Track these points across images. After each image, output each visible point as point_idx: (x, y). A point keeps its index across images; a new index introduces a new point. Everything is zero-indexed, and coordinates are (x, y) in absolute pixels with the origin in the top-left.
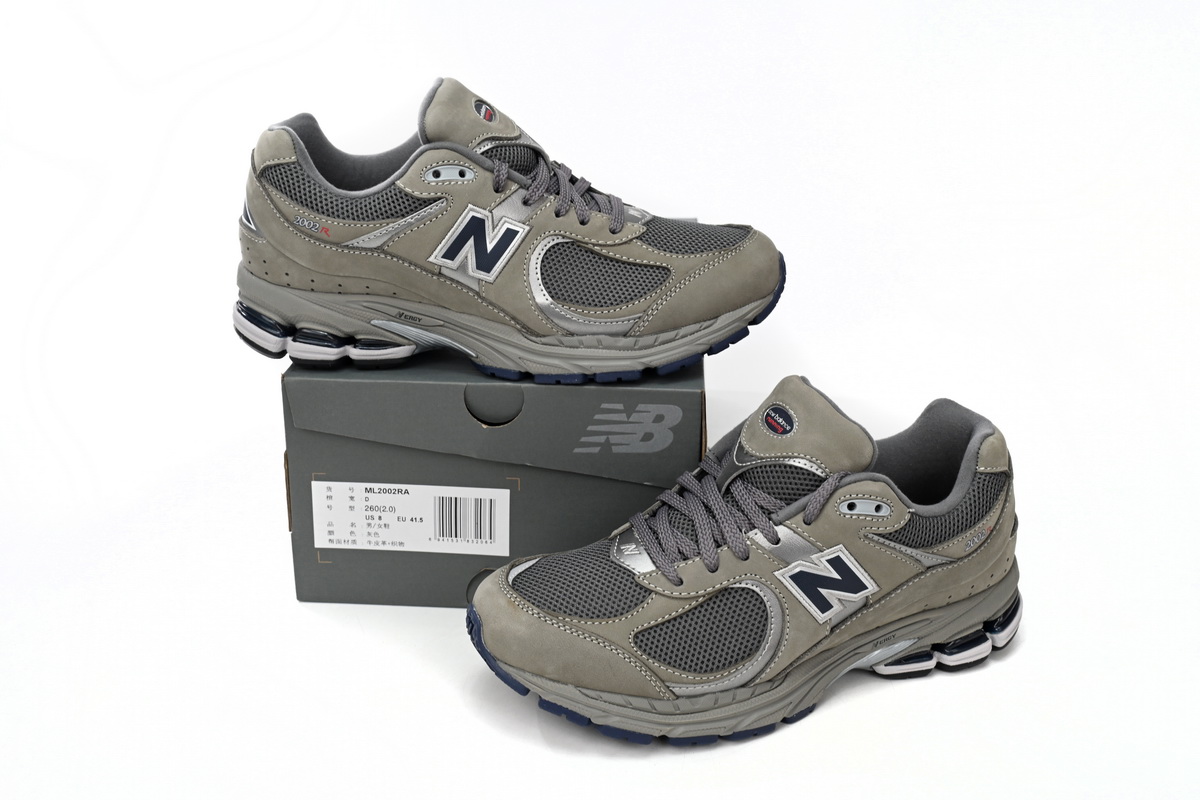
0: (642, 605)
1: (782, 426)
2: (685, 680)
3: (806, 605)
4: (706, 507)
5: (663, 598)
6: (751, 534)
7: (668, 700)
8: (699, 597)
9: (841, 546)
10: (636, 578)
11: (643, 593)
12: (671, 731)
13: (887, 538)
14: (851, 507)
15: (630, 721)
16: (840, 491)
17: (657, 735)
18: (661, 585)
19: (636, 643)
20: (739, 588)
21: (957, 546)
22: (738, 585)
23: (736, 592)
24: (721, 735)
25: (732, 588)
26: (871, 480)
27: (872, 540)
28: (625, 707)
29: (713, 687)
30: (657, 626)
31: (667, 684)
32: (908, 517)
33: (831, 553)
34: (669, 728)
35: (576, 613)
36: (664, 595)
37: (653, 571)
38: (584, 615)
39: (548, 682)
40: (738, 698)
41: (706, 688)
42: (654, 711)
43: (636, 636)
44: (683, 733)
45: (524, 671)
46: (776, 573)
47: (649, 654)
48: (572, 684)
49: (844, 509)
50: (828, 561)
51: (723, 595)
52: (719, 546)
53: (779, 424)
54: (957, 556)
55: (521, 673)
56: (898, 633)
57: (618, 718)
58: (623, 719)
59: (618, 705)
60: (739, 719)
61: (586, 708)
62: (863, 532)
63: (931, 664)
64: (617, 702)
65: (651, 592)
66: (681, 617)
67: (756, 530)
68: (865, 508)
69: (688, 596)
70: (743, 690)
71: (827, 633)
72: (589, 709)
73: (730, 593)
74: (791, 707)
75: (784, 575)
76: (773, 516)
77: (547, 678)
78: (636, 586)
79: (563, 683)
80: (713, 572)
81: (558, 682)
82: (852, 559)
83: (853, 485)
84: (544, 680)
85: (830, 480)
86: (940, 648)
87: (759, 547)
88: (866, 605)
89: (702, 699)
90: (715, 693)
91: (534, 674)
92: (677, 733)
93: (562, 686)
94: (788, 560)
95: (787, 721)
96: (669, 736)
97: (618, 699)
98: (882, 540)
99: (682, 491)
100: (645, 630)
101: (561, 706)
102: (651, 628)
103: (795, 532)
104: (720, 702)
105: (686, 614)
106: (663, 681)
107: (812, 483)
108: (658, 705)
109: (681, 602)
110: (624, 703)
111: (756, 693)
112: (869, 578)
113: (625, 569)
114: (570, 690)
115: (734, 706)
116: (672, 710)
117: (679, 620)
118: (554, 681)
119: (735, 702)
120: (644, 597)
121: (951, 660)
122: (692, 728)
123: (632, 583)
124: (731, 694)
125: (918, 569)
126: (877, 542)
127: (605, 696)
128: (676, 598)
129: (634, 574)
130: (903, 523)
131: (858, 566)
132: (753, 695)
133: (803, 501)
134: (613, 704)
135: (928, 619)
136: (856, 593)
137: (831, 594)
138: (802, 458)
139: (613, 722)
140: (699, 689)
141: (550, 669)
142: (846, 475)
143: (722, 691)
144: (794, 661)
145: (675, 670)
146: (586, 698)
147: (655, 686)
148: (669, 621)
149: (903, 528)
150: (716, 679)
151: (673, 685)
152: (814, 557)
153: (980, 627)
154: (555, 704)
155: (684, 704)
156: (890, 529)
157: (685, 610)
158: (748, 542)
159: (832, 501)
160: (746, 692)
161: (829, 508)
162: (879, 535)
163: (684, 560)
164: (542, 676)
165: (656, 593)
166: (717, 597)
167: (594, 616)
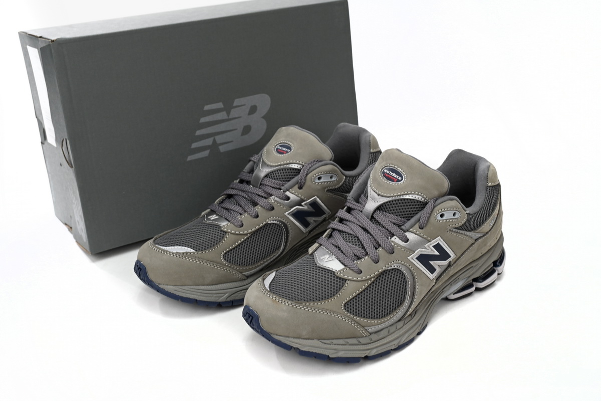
0: (343, 288)
1: (396, 178)
2: (374, 324)
3: (425, 272)
4: (362, 228)
5: (353, 282)
6: (393, 239)
7: (366, 336)
8: (372, 278)
9: (439, 237)
10: (336, 274)
11: (341, 282)
12: (370, 352)
13: (458, 229)
14: (442, 216)
15: (350, 352)
16: (436, 208)
17: (363, 356)
18: (349, 275)
19: (345, 309)
20: (391, 269)
21: (486, 227)
22: (390, 268)
23: (389, 271)
24: (393, 348)
25: (387, 270)
26: (450, 200)
27: (452, 231)
28: (345, 345)
29: (386, 324)
30: (353, 298)
31: (366, 328)
32: (466, 216)
33: (434, 242)
34: (369, 351)
35: (311, 300)
36: (354, 281)
37: (344, 269)
38: (315, 299)
39: (303, 340)
40: (398, 327)
41: (383, 325)
42: (360, 344)
43: (345, 306)
44: (376, 352)
45: (288, 337)
46: (408, 258)
47: (353, 314)
48: (316, 339)
49: (439, 218)
50: (433, 246)
51: (383, 275)
52: (376, 249)
53: (393, 177)
54: (486, 231)
55: (287, 338)
56: (460, 277)
57: (343, 352)
58: (347, 352)
59: (342, 345)
60: (400, 339)
61: (326, 350)
62: (449, 228)
63: (473, 289)
64: (341, 343)
65: (346, 280)
66: (364, 291)
67: (395, 237)
68: (448, 215)
69: (366, 279)
70: (399, 323)
71: (434, 284)
72: (328, 350)
73: (386, 273)
74: (420, 326)
75: (413, 258)
76: (403, 227)
77: (302, 339)
78: (337, 278)
79: (311, 339)
80: (377, 263)
81: (309, 339)
82: (444, 243)
83: (442, 204)
84: (301, 340)
85: (430, 203)
86: (476, 280)
87: (399, 245)
88: (449, 265)
89: (382, 332)
90: (387, 327)
91: (294, 338)
92: (374, 352)
93: (311, 341)
94: (414, 250)
95: (419, 334)
96: (369, 355)
97: (341, 341)
98: (456, 230)
99: (341, 220)
100: (348, 302)
101: (312, 352)
102: (351, 300)
103: (415, 234)
104: (391, 332)
105: (367, 289)
106: (363, 327)
107: (420, 206)
108: (362, 340)
109: (363, 282)
110: (345, 343)
111: (405, 323)
112: (451, 251)
113: (328, 270)
114: (316, 342)
115: (396, 332)
116: (369, 341)
117: (363, 292)
118: (306, 339)
119: (397, 330)
120: (343, 283)
121: (481, 285)
122: (379, 348)
123: (334, 277)
124: (394, 326)
125: (471, 241)
126: (455, 232)
127: (335, 341)
128: (360, 281)
129: (333, 272)
130: (465, 220)
131: (447, 246)
132: (404, 324)
133: (417, 217)
134: (339, 345)
135: (472, 267)
136: (446, 260)
137: (435, 263)
138: (413, 194)
139: (341, 354)
140: (380, 327)
141: (304, 333)
142: (437, 199)
143: (390, 326)
144: (420, 302)
145: (368, 319)
146: (325, 345)
147: (360, 330)
148: (359, 294)
149: (465, 223)
150: (388, 320)
151: (369, 328)
152: (426, 245)
153: (492, 265)
154: (309, 352)
155: (374, 337)
156: (460, 224)
157: (366, 287)
158: (392, 244)
159: (433, 215)
160: (401, 323)
161: (432, 219)
162: (455, 228)
163: (358, 259)
164: (299, 338)
165: (349, 280)
166: (380, 276)
167: (320, 299)
